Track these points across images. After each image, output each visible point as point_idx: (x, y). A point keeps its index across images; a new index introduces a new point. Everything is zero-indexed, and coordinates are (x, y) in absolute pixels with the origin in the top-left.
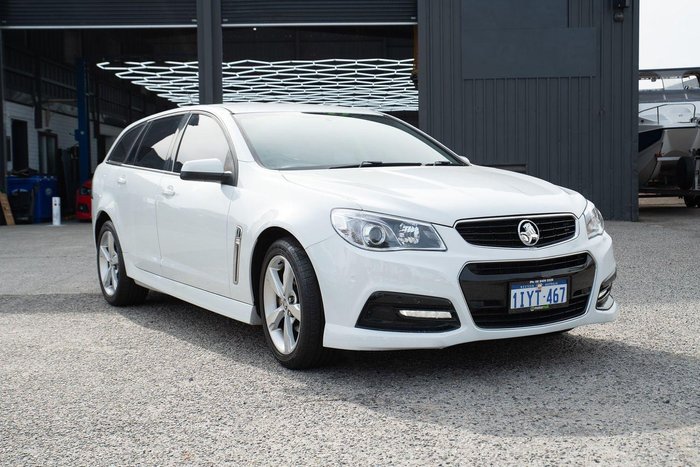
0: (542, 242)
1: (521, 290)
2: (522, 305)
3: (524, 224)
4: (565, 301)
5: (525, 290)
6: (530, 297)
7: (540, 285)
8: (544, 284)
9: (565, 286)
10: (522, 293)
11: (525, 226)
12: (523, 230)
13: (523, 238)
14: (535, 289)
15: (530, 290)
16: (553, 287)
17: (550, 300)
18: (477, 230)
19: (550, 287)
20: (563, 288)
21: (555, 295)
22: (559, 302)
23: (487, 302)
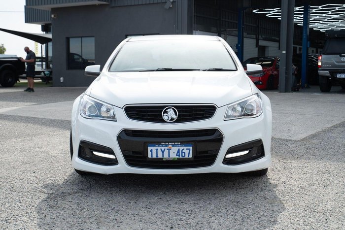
0: (179, 121)
1: (157, 148)
2: (157, 156)
3: (167, 109)
4: (191, 156)
5: (159, 148)
6: (163, 152)
7: (170, 146)
8: (173, 146)
9: (191, 148)
10: (157, 150)
11: (168, 110)
12: (166, 112)
13: (165, 117)
14: (166, 148)
15: (163, 148)
16: (181, 148)
17: (179, 155)
18: (137, 111)
19: (179, 148)
20: (190, 149)
21: (182, 152)
22: (186, 156)
23: (134, 152)
